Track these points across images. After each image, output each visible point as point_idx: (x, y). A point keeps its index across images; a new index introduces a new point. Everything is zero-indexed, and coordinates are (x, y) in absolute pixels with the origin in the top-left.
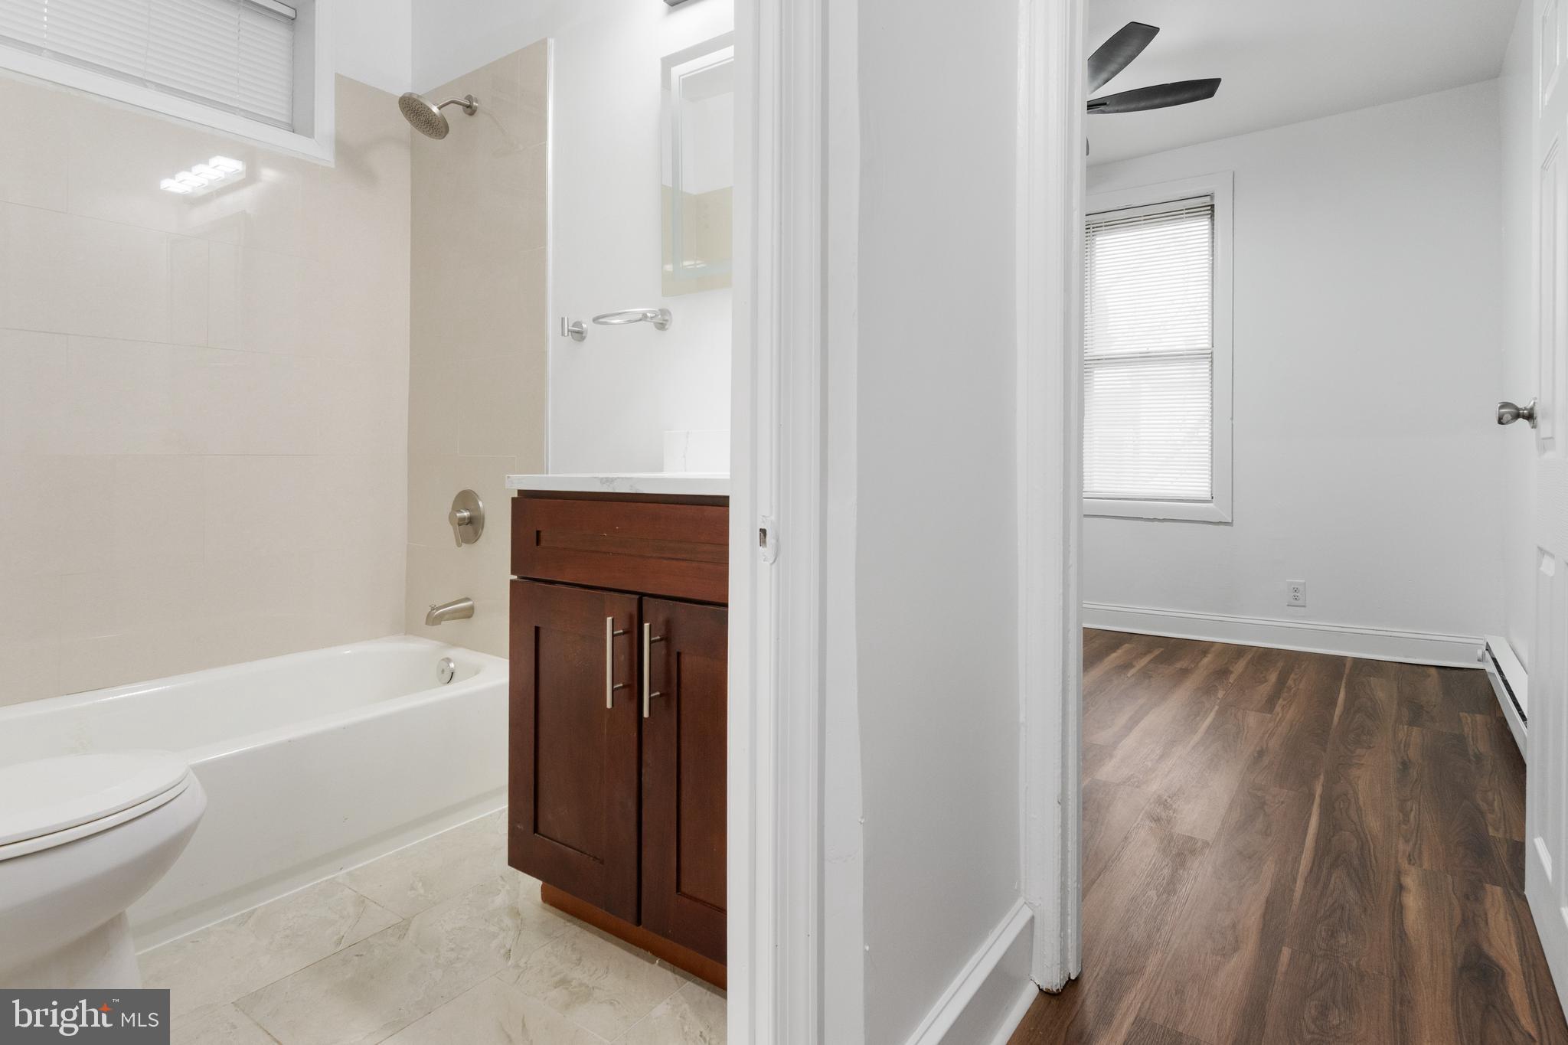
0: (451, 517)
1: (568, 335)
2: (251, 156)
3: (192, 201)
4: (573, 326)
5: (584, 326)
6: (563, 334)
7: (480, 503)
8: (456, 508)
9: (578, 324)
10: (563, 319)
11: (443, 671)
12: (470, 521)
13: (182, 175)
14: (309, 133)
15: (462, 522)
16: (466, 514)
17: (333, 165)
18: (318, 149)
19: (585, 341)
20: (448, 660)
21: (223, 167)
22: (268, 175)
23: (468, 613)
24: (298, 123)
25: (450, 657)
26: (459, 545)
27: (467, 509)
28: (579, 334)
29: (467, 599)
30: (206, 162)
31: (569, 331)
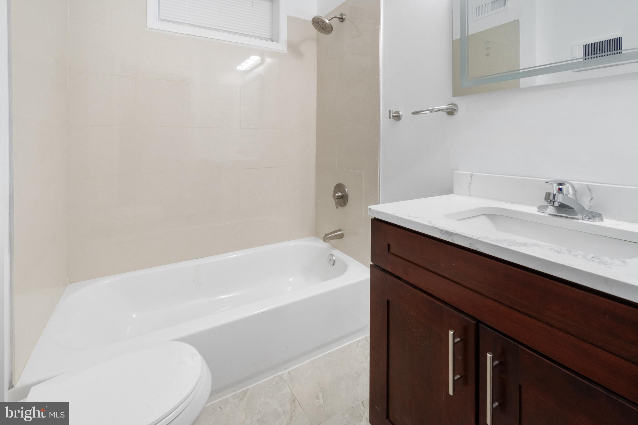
0: (334, 195)
1: (392, 118)
2: (262, 54)
3: (246, 72)
4: (394, 113)
5: (400, 113)
6: (389, 118)
7: (346, 190)
8: (336, 191)
9: (397, 112)
10: (389, 111)
11: (330, 260)
12: (342, 197)
13: (243, 64)
14: (278, 41)
15: (339, 197)
16: (340, 194)
17: (286, 52)
18: (281, 47)
19: (400, 121)
20: (332, 255)
21: (254, 59)
22: (268, 60)
23: (341, 236)
24: (274, 38)
25: (333, 254)
26: (337, 208)
27: (340, 192)
28: (397, 117)
29: (340, 230)
30: (249, 59)
31: (392, 116)
